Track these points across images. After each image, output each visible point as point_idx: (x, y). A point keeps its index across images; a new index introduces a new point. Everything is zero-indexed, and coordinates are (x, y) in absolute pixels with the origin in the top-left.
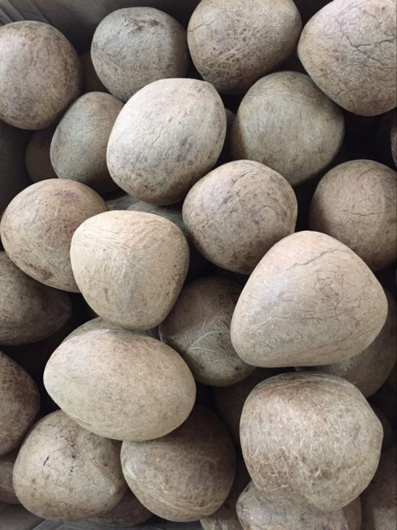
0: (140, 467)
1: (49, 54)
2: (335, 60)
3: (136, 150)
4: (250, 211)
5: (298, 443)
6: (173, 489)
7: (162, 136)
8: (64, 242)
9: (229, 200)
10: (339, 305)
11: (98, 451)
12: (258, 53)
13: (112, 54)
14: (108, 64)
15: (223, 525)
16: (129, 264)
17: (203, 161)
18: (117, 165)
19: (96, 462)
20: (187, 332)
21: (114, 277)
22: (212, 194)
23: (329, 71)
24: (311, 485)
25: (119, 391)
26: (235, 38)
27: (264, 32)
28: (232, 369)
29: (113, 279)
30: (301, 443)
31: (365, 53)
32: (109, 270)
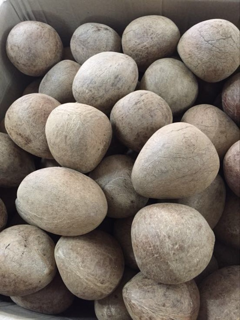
0: (67, 251)
1: (50, 36)
2: (196, 49)
3: (91, 78)
4: (149, 110)
5: (166, 228)
6: (86, 267)
7: (105, 72)
8: (42, 122)
9: (138, 103)
10: (195, 151)
11: (41, 246)
12: (158, 45)
13: (83, 41)
14: (80, 46)
15: (112, 309)
16: (81, 123)
17: (125, 89)
18: (79, 86)
19: (38, 252)
20: (106, 176)
21: (72, 129)
22: (129, 100)
23: (193, 55)
24: (172, 254)
25: (65, 196)
26: (147, 37)
27: (162, 35)
28: (129, 202)
29: (71, 131)
30: (168, 227)
31: (211, 44)
32: (69, 125)
